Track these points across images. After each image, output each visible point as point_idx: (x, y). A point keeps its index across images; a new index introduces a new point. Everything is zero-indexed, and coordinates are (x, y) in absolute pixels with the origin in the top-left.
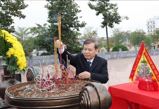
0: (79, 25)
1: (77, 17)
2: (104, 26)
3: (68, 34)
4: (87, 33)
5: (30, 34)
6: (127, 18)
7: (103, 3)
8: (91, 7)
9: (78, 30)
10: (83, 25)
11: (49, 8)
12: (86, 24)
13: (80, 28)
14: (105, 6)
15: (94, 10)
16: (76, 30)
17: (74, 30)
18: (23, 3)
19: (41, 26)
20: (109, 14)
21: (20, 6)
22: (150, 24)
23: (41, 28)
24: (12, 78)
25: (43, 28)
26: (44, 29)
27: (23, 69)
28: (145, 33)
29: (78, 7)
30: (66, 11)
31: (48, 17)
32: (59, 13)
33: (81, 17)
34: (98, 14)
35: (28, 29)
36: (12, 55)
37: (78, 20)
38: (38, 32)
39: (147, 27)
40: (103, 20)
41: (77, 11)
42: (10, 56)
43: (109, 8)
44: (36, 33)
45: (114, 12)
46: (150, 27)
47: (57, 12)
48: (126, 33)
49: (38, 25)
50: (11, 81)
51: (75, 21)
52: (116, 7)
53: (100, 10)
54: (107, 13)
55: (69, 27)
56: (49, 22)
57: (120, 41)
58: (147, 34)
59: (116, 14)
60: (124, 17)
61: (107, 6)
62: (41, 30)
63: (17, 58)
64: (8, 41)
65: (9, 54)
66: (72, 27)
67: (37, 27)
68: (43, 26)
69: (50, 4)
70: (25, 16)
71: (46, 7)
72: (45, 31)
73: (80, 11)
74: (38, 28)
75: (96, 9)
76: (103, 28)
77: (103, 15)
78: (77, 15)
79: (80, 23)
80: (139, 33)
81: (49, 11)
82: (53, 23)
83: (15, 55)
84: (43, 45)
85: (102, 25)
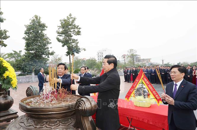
0: (49, 54)
1: (48, 47)
2: (68, 55)
3: (40, 60)
4: (54, 59)
5: (7, 59)
6: (85, 50)
7: (68, 38)
8: (59, 40)
9: (48, 57)
10: (52, 54)
11: (27, 39)
12: (55, 53)
13: (50, 56)
14: (69, 41)
15: (61, 43)
16: (47, 57)
17: (45, 57)
18: (6, 34)
19: (17, 52)
20: (72, 46)
21: (3, 36)
22: (100, 54)
23: (17, 54)
24: (5, 94)
25: (18, 54)
26: (20, 55)
27: (15, 87)
28: (96, 61)
29: (49, 40)
30: (40, 43)
31: (25, 46)
32: (34, 44)
33: (51, 48)
34: (63, 46)
35: (6, 55)
36: (7, 76)
37: (49, 50)
38: (14, 57)
39: (97, 56)
40: (67, 50)
41: (48, 43)
42: (5, 77)
43: (72, 42)
44: (12, 58)
45: (76, 45)
46: (99, 56)
47: (33, 43)
48: (83, 60)
49: (14, 51)
50: (5, 96)
51: (47, 50)
52: (77, 42)
53: (65, 43)
54: (70, 45)
55: (42, 55)
56: (26, 50)
57: (78, 66)
58: (98, 61)
59: (77, 46)
60: (83, 49)
61: (70, 40)
62: (17, 55)
63: (11, 78)
64: (4, 66)
65: (5, 75)
66: (44, 55)
67: (13, 53)
68: (18, 53)
69: (27, 37)
70: (6, 45)
71: (24, 38)
72: (20, 56)
73: (51, 43)
74: (15, 54)
75: (62, 42)
76: (67, 56)
77: (68, 47)
78: (48, 46)
79: (50, 52)
80: (92, 60)
81: (26, 41)
82: (29, 51)
83: (10, 77)
84: (20, 68)
85: (67, 54)
